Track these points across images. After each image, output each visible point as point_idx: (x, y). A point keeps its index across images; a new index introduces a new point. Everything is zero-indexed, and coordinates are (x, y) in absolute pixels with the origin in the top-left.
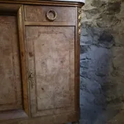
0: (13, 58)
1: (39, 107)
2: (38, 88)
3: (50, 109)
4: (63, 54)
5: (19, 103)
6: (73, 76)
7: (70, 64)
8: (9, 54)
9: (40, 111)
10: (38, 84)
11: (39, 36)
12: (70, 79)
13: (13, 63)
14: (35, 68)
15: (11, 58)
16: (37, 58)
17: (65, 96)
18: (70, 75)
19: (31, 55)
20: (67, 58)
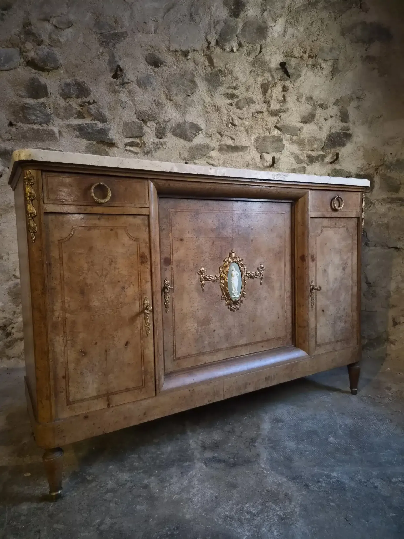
0: (285, 266)
1: (319, 341)
2: (318, 309)
3: (330, 343)
4: (345, 257)
5: (289, 337)
6: (355, 290)
7: (353, 272)
8: (280, 259)
9: (319, 345)
10: (319, 304)
11: (322, 231)
12: (352, 295)
13: (285, 272)
14: (316, 279)
15: (283, 265)
16: (319, 264)
17: (345, 322)
18: (352, 289)
19: (313, 259)
20: (349, 262)
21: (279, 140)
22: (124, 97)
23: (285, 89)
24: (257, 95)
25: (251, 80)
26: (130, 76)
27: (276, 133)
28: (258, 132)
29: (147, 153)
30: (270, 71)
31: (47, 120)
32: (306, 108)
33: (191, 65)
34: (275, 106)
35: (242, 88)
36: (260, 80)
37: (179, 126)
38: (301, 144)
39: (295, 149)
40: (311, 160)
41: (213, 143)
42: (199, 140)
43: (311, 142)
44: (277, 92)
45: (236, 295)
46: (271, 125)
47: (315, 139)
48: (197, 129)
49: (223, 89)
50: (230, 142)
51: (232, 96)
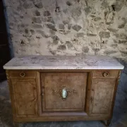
0: (84, 90)
2: (94, 104)
3: (98, 113)
4: (108, 90)
8: (82, 88)
9: (93, 113)
11: (98, 82)
12: (110, 101)
16: (95, 92)
17: (106, 109)
20: (110, 92)
21: (109, 34)
22: (59, 16)
23: (114, 14)
24: (102, 16)
25: (101, 11)
26: (61, 9)
27: (107, 31)
28: (101, 30)
29: (65, 34)
30: (109, 7)
31: (40, 22)
32: (121, 22)
33: (80, 5)
34: (108, 21)
35: (97, 14)
36: (104, 11)
37: (75, 26)
38: (117, 36)
39: (114, 37)
40: (120, 42)
41: (85, 33)
42: (80, 31)
43: (121, 36)
44: (110, 15)
45: (64, 96)
46: (106, 28)
47: (123, 34)
48: (80, 28)
49: (90, 14)
50: (90, 33)
51: (93, 16)
